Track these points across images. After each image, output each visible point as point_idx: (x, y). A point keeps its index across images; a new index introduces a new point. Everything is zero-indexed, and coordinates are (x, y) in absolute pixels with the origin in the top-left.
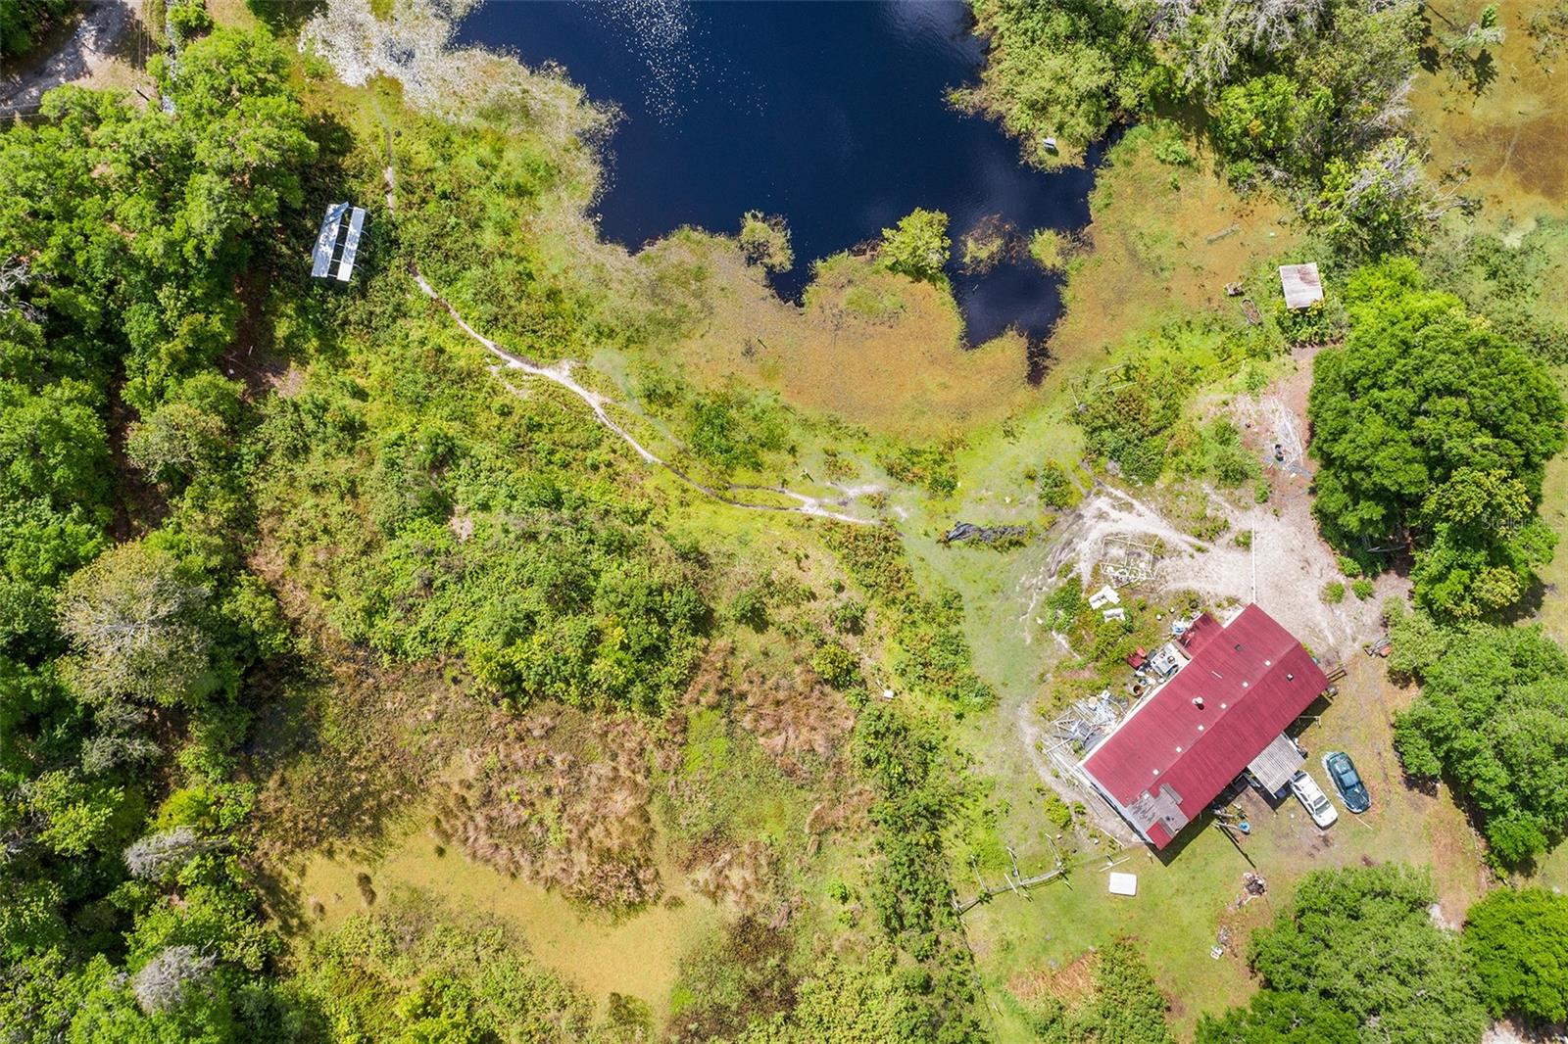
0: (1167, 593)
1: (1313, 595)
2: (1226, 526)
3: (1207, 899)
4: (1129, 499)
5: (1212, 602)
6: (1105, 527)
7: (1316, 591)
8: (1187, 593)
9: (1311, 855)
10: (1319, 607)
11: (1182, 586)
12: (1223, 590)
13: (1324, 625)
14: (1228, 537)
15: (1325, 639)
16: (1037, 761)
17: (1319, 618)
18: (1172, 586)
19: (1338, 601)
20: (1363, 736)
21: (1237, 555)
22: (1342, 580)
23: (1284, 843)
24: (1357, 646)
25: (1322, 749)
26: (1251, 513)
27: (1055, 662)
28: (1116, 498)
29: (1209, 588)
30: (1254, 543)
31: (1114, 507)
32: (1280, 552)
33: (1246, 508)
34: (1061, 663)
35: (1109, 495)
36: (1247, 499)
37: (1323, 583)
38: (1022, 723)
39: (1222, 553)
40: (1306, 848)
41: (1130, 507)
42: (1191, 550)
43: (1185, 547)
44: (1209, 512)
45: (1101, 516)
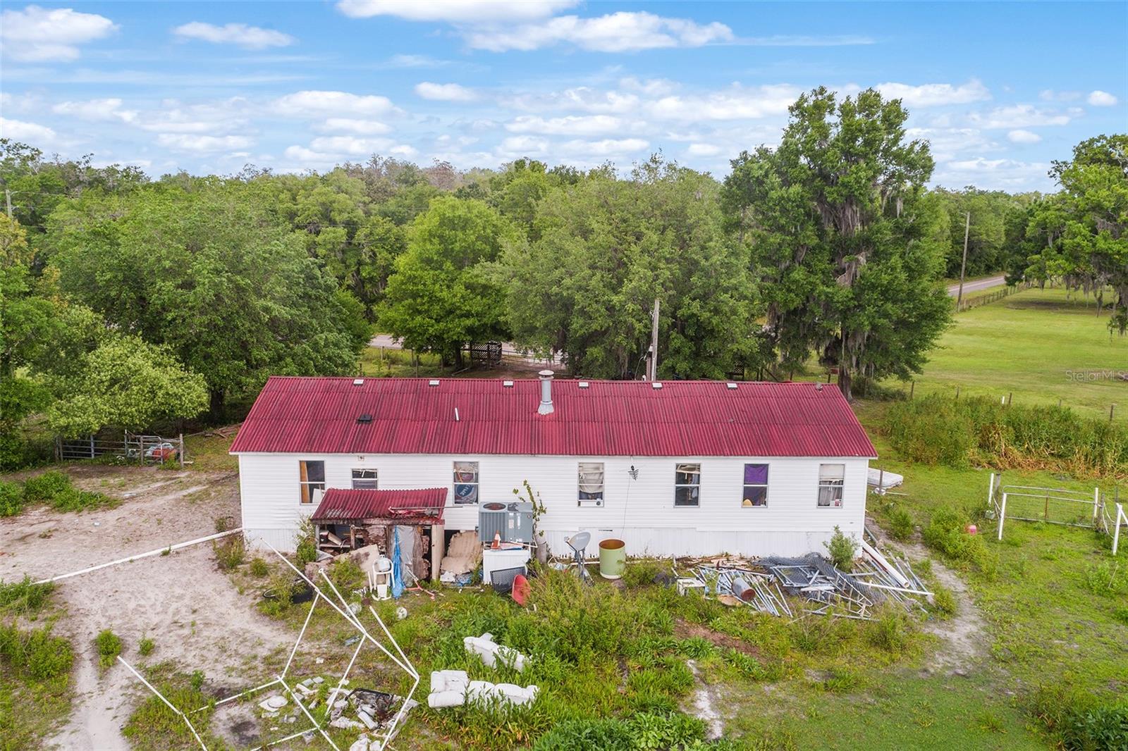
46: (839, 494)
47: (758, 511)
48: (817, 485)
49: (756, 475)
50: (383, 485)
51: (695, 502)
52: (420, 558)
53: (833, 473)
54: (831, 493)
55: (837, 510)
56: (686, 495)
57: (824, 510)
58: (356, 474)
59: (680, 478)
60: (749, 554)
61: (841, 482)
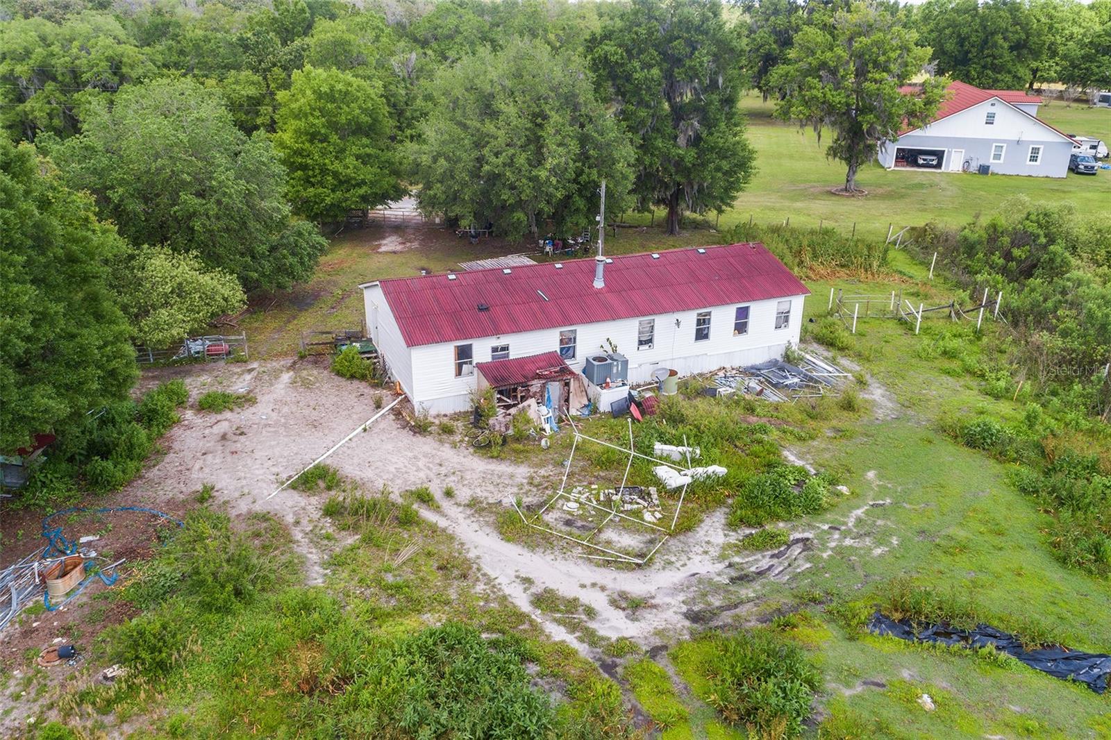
4: (537, 616)
6: (634, 585)
11: (500, 467)
26: (260, 510)
28: (573, 627)
30: (295, 471)
31: (590, 612)
35: (591, 638)
41: (546, 600)
43: (454, 510)
45: (633, 606)
46: (786, 319)
47: (743, 337)
48: (775, 316)
49: (743, 314)
50: (514, 354)
51: (706, 337)
52: (562, 402)
53: (784, 308)
54: (783, 319)
55: (786, 330)
56: (702, 334)
57: (779, 331)
58: (495, 350)
59: (699, 322)
60: (736, 365)
61: (788, 312)
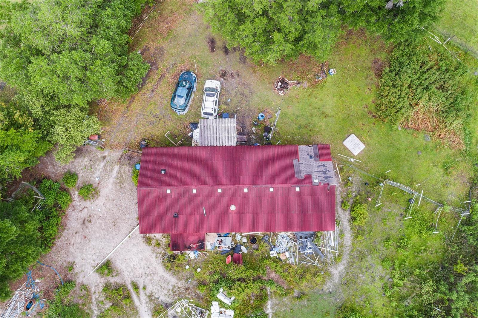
0: (180, 279)
1: (100, 201)
2: (107, 287)
3: (313, 100)
5: (160, 250)
7: (97, 202)
8: (169, 269)
9: (238, 75)
10: (103, 192)
11: (168, 276)
12: (147, 251)
13: (111, 180)
14: (113, 280)
15: (119, 172)
16: (347, 251)
17: (110, 186)
18: (173, 280)
19: (90, 185)
20: (152, 106)
21: (119, 264)
22: (76, 195)
23: (246, 92)
24: (106, 153)
25: (180, 119)
26: (85, 282)
27: (285, 299)
29: (153, 260)
30: (101, 261)
32: (92, 243)
33: (84, 287)
34: (281, 295)
36: (78, 291)
37: (88, 203)
38: (336, 280)
39: (126, 273)
40: (237, 80)
42: (142, 292)
43: (143, 297)
44: (108, 305)
